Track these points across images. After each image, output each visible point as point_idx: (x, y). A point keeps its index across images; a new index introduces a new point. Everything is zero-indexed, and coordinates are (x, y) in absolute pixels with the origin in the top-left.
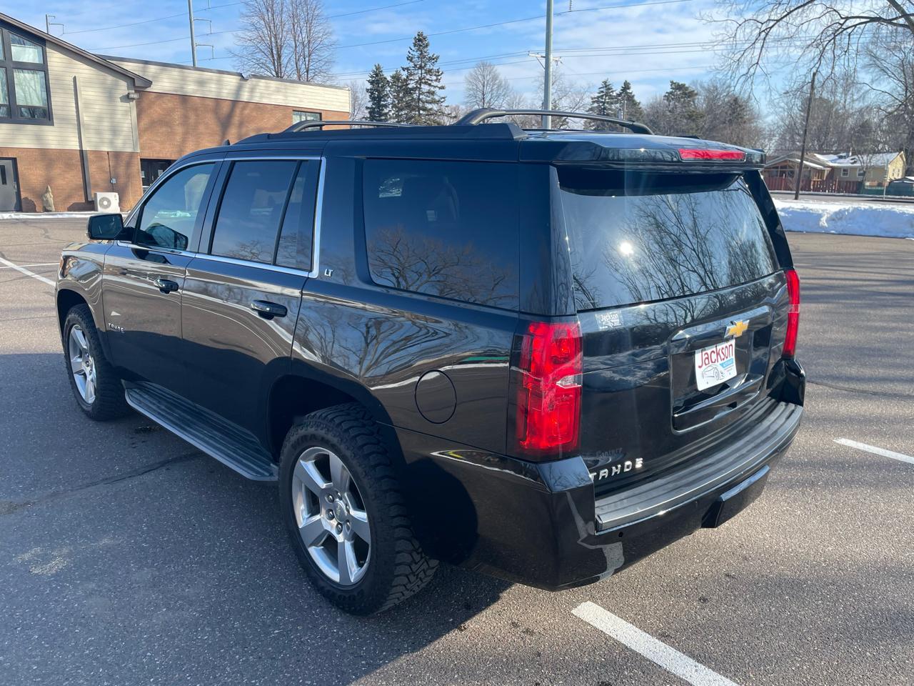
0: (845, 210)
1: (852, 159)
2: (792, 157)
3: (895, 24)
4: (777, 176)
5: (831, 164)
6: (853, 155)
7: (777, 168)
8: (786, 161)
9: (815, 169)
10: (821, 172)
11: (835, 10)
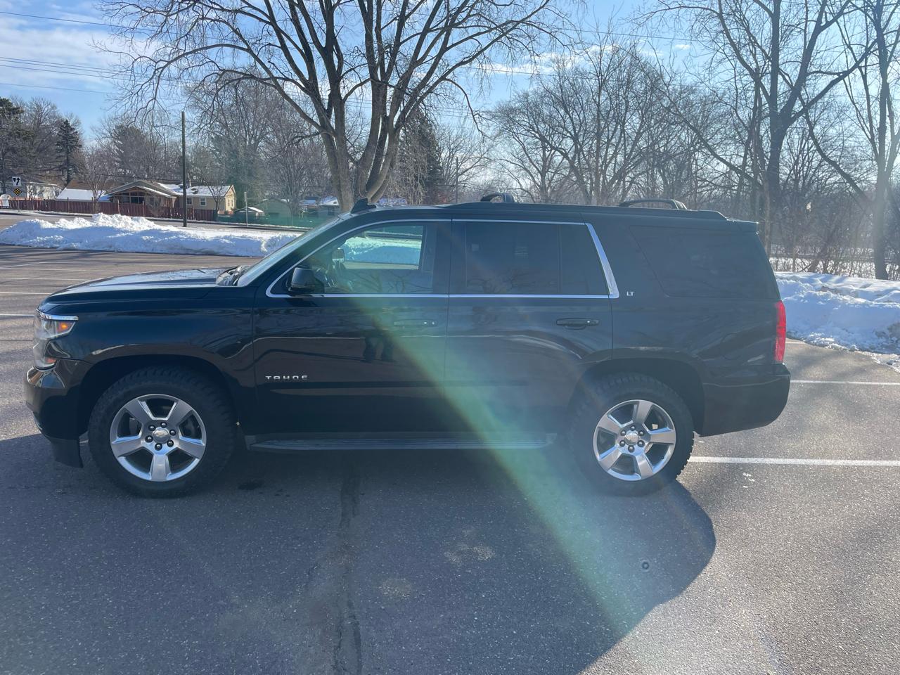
0: (277, 238)
1: (193, 190)
2: (139, 185)
3: (265, 83)
4: (129, 202)
5: (177, 193)
6: (192, 185)
7: (128, 194)
8: (135, 188)
9: (165, 197)
10: (170, 200)
11: (212, 62)
